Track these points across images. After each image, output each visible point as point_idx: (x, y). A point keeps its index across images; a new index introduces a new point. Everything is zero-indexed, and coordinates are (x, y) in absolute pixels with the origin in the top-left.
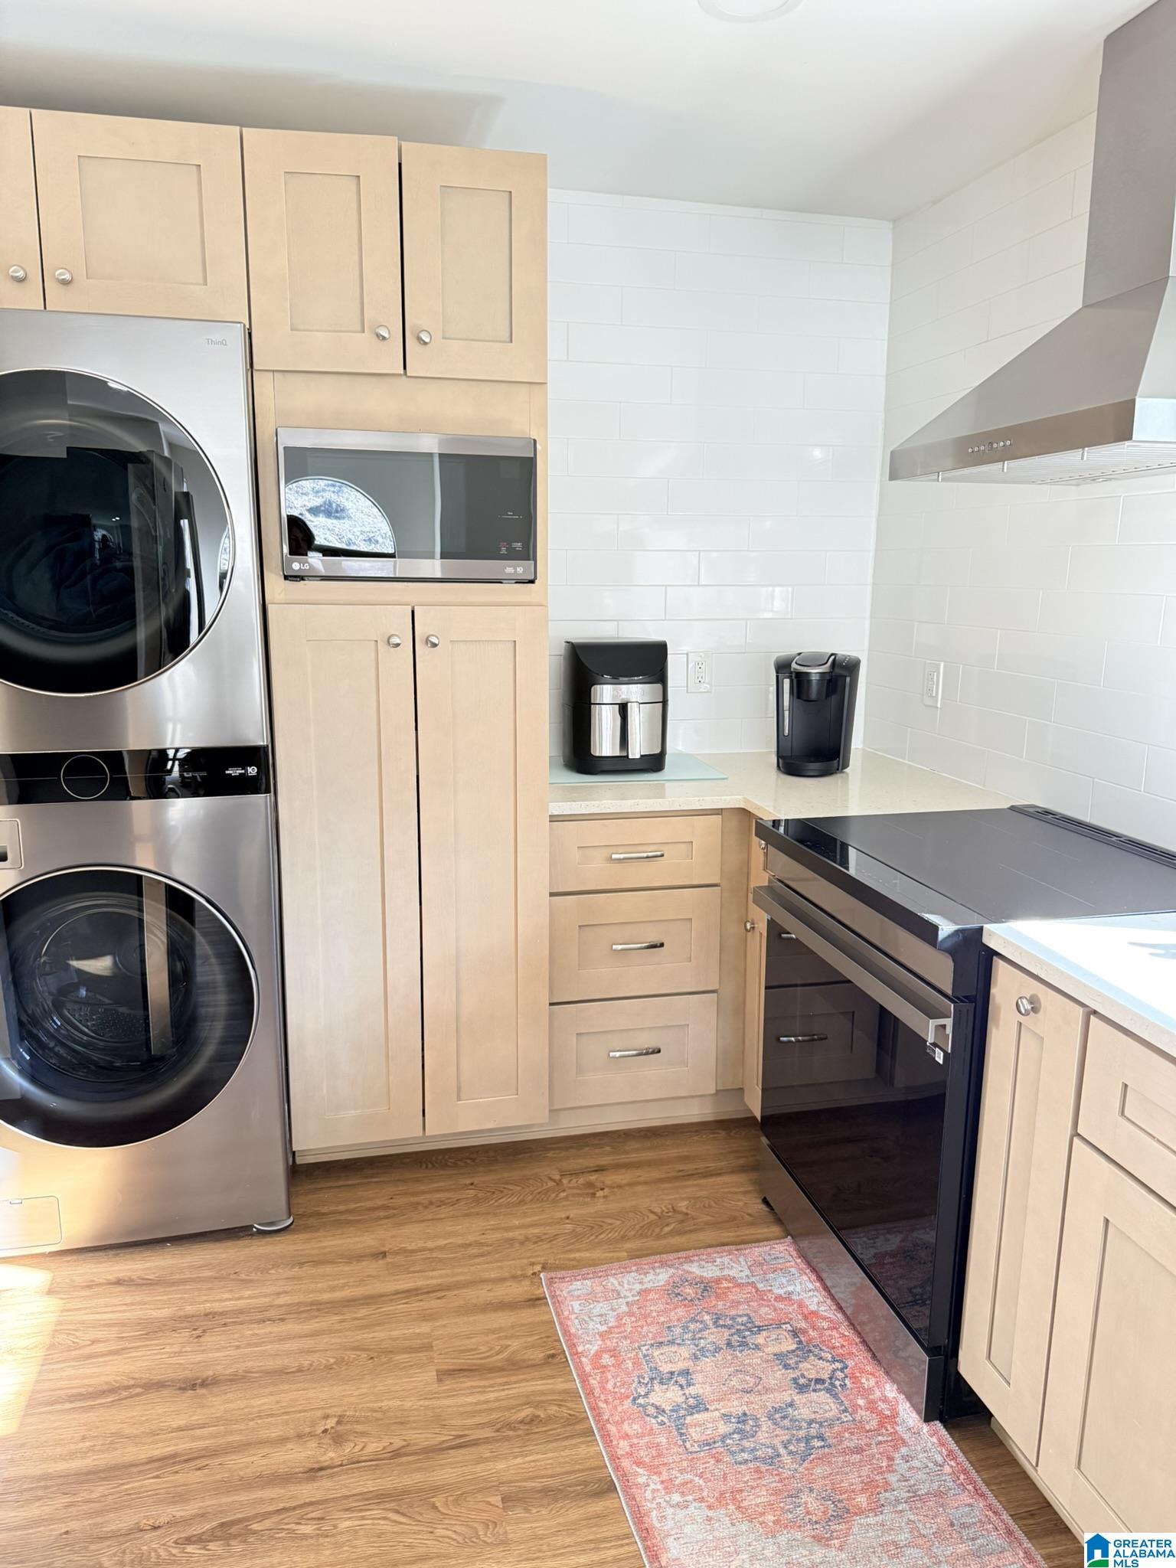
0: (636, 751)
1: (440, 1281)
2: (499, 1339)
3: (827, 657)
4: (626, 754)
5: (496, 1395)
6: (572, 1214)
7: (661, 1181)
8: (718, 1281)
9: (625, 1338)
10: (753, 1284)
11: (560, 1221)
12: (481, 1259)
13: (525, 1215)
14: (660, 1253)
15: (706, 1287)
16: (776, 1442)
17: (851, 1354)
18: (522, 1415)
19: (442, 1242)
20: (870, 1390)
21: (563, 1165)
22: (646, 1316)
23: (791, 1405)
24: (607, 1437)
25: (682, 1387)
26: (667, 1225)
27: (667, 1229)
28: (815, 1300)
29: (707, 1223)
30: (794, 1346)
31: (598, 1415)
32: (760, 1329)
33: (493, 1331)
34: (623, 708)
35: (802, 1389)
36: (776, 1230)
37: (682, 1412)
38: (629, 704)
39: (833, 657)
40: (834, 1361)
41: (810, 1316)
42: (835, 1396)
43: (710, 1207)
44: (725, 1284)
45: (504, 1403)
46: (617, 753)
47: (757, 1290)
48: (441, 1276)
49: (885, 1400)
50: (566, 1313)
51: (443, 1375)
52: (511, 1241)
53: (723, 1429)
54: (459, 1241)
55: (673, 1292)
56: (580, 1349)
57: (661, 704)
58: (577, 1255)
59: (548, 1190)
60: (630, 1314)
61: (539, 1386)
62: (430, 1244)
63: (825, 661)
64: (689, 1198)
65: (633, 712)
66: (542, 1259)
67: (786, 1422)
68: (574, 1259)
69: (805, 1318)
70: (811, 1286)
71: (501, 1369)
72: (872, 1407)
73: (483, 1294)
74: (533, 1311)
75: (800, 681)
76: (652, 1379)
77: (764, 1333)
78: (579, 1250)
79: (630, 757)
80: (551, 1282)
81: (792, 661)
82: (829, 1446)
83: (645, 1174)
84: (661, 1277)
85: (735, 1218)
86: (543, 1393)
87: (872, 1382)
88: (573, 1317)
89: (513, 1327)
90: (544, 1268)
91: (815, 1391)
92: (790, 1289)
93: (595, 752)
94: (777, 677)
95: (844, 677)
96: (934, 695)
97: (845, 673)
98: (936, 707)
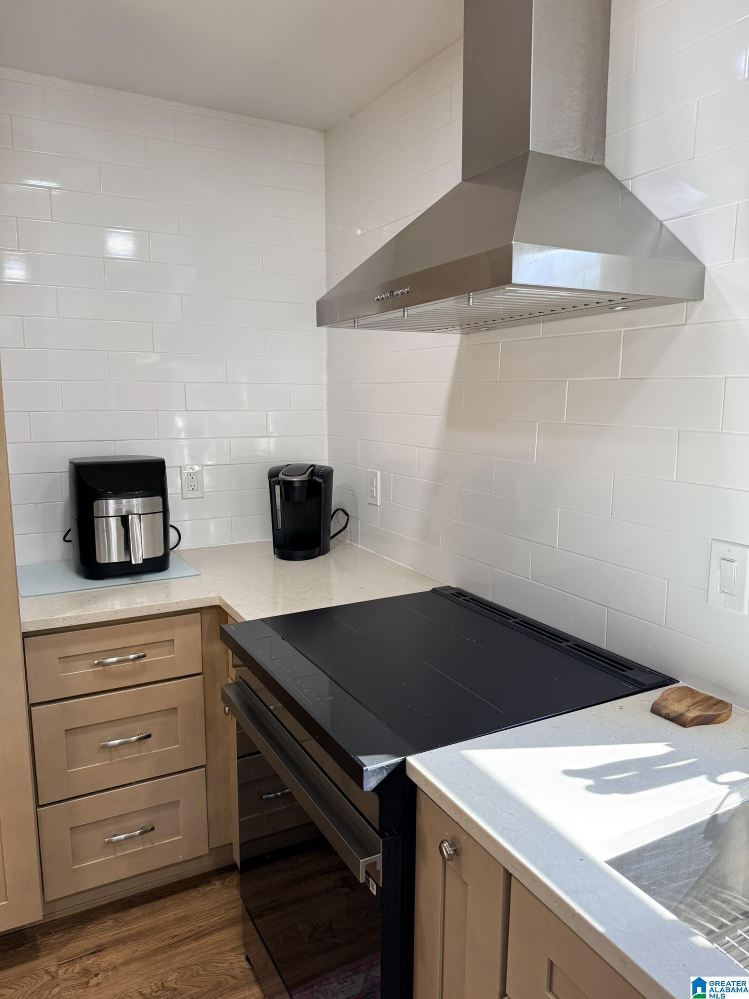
0: (138, 556)
3: (307, 469)
4: (129, 560)
34: (124, 521)
38: (130, 517)
39: (312, 468)
46: (123, 560)
57: (162, 513)
63: (305, 472)
65: (134, 520)
75: (287, 486)
79: (133, 562)
81: (279, 473)
93: (98, 560)
94: (270, 484)
95: (320, 484)
96: (375, 496)
97: (321, 481)
98: (377, 505)
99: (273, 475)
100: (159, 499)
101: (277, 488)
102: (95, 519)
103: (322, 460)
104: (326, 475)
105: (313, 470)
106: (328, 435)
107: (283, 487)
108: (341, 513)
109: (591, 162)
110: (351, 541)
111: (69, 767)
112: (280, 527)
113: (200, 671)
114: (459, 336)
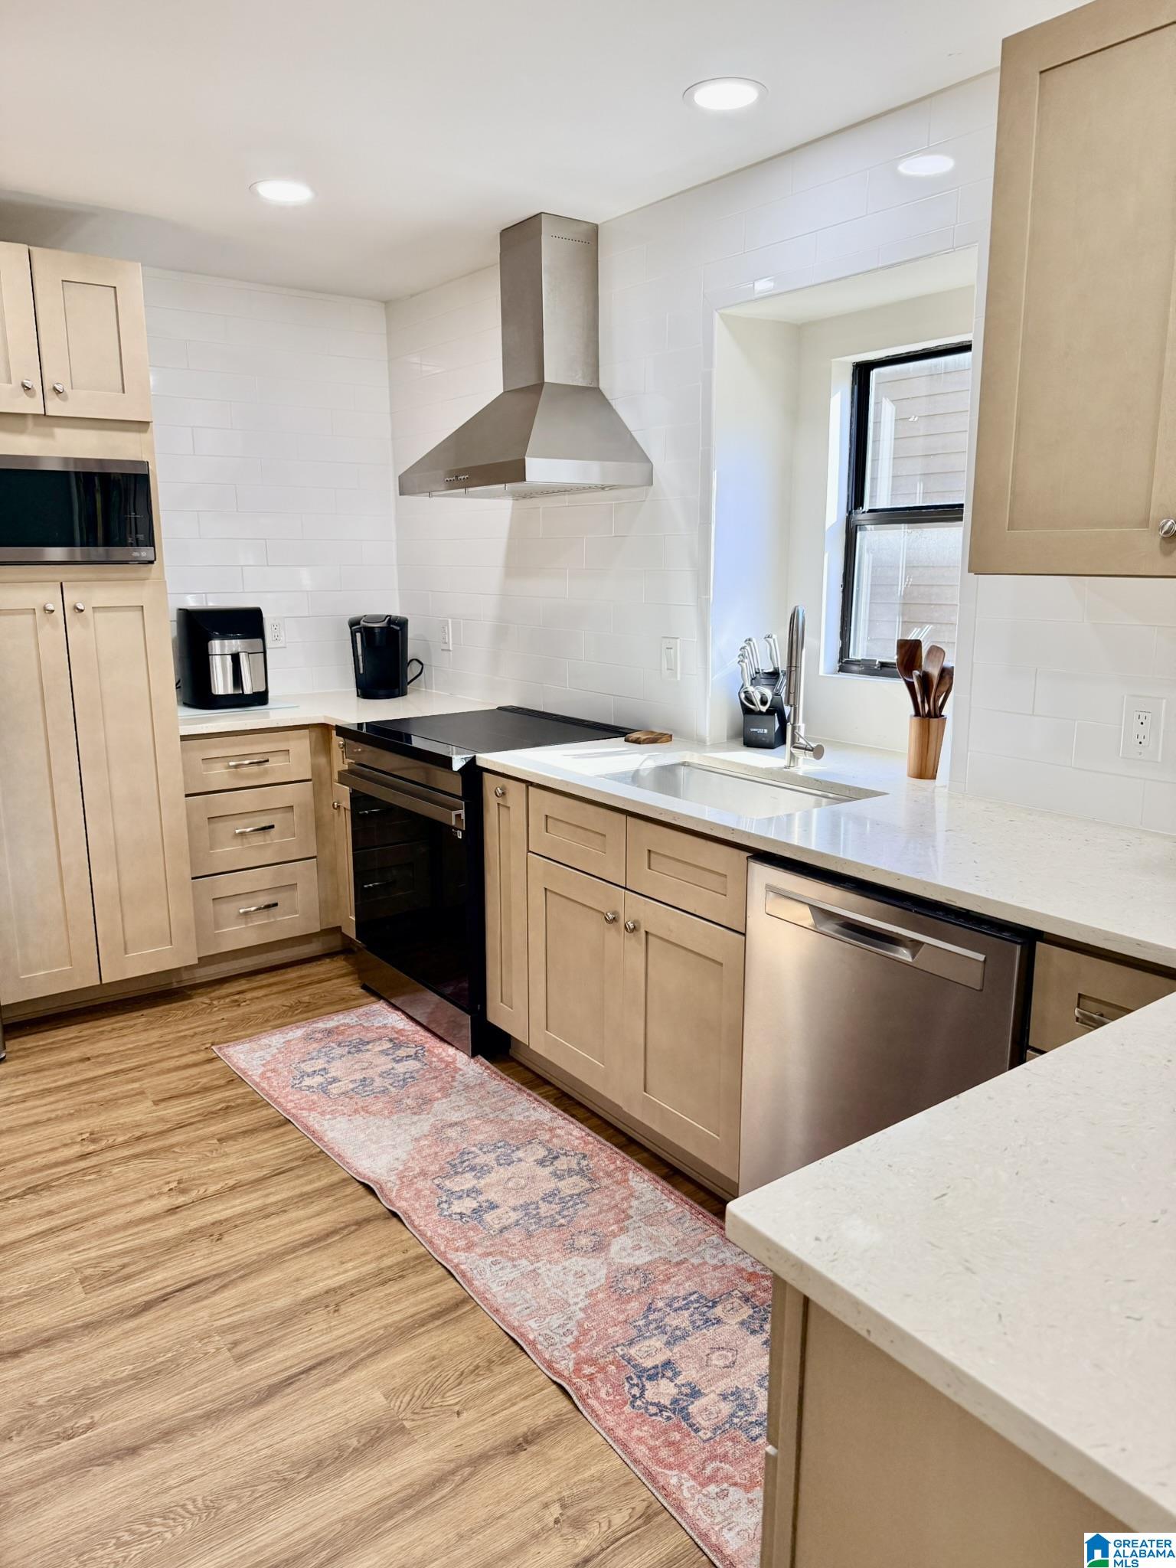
0: (246, 690)
1: (137, 1063)
2: (192, 1080)
3: (385, 617)
4: (240, 693)
5: (199, 1103)
6: (225, 1017)
7: (288, 990)
8: (337, 1027)
9: (280, 1063)
10: (361, 1024)
11: (218, 1022)
12: (164, 1049)
13: (189, 1023)
14: (294, 1023)
15: (329, 1032)
16: (386, 1084)
17: (426, 1042)
18: (219, 1107)
19: (131, 1046)
20: (440, 1054)
21: (213, 995)
22: (291, 1052)
23: (393, 1069)
24: (279, 1104)
25: (322, 1075)
26: (297, 1010)
27: (297, 1012)
28: (402, 1024)
29: (325, 1004)
30: (391, 1046)
31: (271, 1097)
32: (368, 1043)
33: (187, 1078)
34: (235, 658)
35: (398, 1062)
36: (373, 999)
37: (324, 1085)
38: (239, 654)
39: (389, 617)
40: (416, 1046)
41: (400, 1032)
42: (419, 1060)
43: (325, 996)
44: (342, 1028)
45: (205, 1105)
47: (364, 1027)
48: (137, 1061)
49: (449, 1056)
50: (236, 1060)
51: (156, 1103)
52: (185, 1037)
53: (352, 1086)
54: (144, 1043)
55: (308, 1038)
56: (250, 1073)
57: (261, 653)
58: (236, 1034)
59: (204, 1008)
60: (280, 1053)
61: (227, 1094)
62: (121, 1048)
63: (383, 620)
64: (310, 995)
65: (243, 660)
66: (210, 1041)
67: (391, 1076)
68: (235, 1037)
69: (397, 1033)
70: (399, 1018)
71: (198, 1092)
72: (441, 1060)
73: (172, 1063)
74: (211, 1064)
75: (367, 633)
76: (302, 1076)
77: (371, 1044)
78: (236, 1032)
79: (243, 694)
80: (220, 1049)
81: (359, 621)
82: (417, 1080)
83: (275, 989)
84: (299, 1033)
85: (344, 999)
86: (230, 1096)
87: (440, 1050)
88: (241, 1061)
89: (199, 1074)
90: (213, 1045)
91: (406, 1061)
92: (385, 1022)
93: (213, 692)
94: (351, 632)
95: (397, 631)
96: (447, 641)
97: (398, 628)
98: (450, 651)
99: (354, 624)
100: (259, 641)
101: (358, 635)
102: (210, 657)
103: (396, 612)
104: (403, 624)
105: (390, 619)
106: (399, 590)
107: (364, 634)
108: (415, 662)
109: (589, 385)
110: (426, 688)
111: (211, 849)
112: (361, 672)
113: (309, 777)
114: (511, 502)
